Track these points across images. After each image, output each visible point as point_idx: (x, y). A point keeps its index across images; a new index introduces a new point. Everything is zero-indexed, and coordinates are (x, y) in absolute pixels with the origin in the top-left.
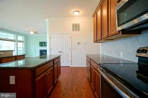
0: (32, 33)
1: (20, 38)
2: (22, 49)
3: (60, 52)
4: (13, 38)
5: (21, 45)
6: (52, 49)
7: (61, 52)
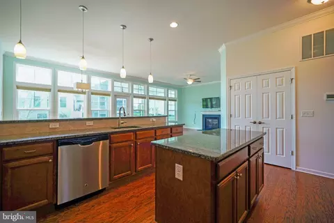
0: (190, 82)
1: (172, 94)
2: (173, 113)
3: (255, 123)
4: (163, 95)
5: (173, 106)
6: (233, 113)
7: (260, 123)
